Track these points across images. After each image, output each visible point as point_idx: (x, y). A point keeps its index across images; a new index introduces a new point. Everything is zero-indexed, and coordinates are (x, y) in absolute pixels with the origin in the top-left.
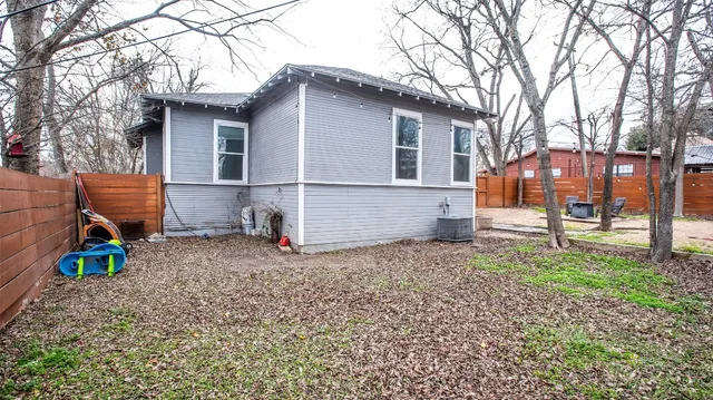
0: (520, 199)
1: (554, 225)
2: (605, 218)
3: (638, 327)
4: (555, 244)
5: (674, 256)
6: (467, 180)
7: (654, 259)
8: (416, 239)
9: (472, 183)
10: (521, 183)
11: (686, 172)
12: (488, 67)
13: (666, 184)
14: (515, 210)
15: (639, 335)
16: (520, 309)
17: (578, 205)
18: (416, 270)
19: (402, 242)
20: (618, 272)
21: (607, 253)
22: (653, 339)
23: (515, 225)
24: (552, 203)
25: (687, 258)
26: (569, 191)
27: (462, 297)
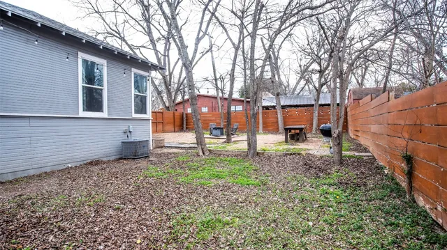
0: (185, 126)
1: (200, 141)
2: (228, 135)
3: (240, 199)
4: (201, 154)
5: (258, 154)
6: (145, 113)
7: (250, 157)
8: (105, 159)
9: (149, 115)
10: (185, 116)
11: (263, 109)
12: (161, 37)
13: (253, 114)
14: (181, 134)
15: (240, 204)
16: (173, 202)
17: (216, 129)
18: (97, 185)
19: (91, 163)
20: (233, 167)
21: (228, 156)
22: (247, 205)
23: (180, 144)
24: (198, 127)
25: (263, 154)
26: (211, 121)
27: (131, 202)
